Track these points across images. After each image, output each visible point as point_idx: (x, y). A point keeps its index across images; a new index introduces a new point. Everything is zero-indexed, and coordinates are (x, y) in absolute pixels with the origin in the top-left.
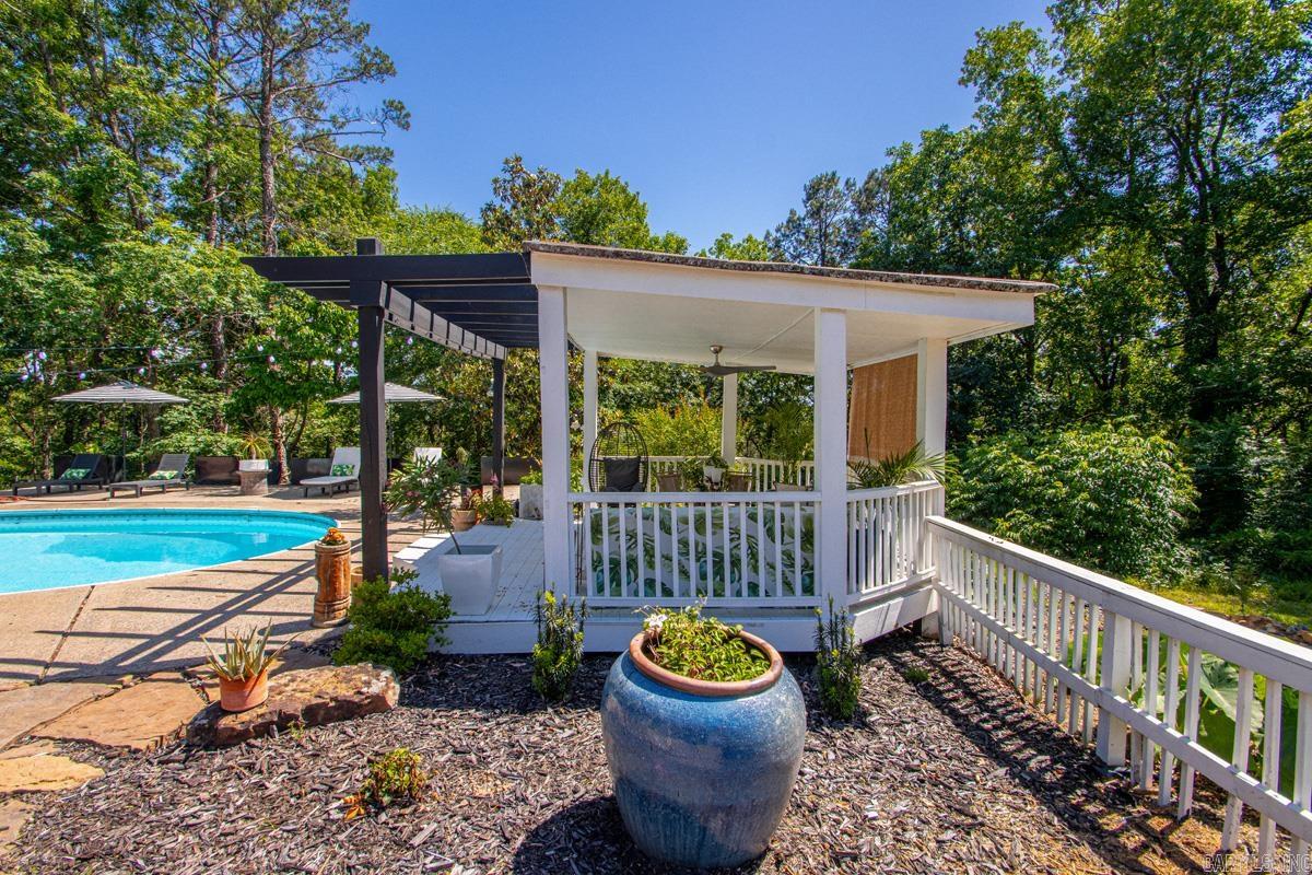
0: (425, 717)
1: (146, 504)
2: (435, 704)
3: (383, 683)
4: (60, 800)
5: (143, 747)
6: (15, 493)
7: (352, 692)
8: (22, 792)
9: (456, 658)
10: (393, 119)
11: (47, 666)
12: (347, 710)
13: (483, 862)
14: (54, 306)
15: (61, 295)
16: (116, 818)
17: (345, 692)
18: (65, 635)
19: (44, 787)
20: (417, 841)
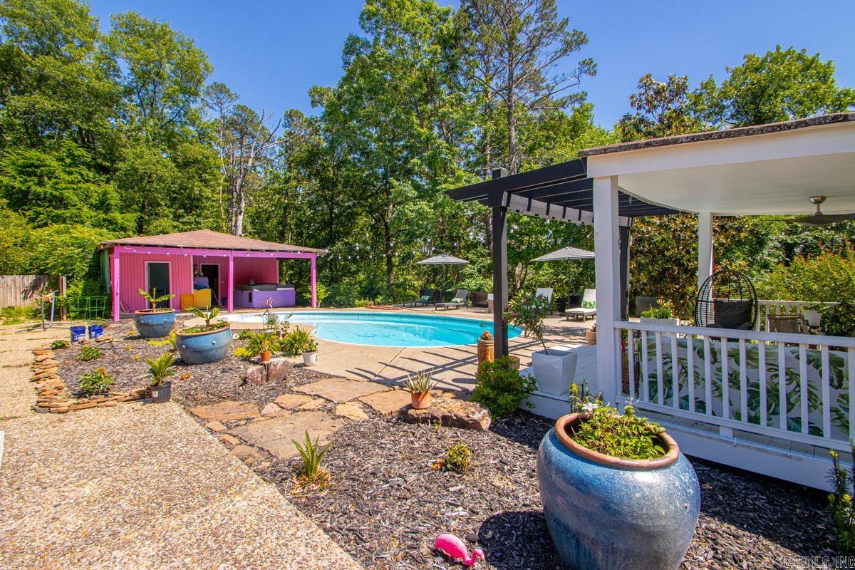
0: (499, 440)
1: (446, 314)
2: (509, 436)
3: (482, 416)
4: (353, 423)
5: (384, 414)
6: (404, 306)
7: (464, 415)
8: (345, 417)
9: (538, 417)
10: (585, 72)
11: (376, 376)
12: (461, 424)
13: (473, 512)
14: (418, 220)
15: (421, 214)
16: (363, 435)
17: (462, 414)
18: (387, 365)
19: (350, 417)
20: (451, 489)
